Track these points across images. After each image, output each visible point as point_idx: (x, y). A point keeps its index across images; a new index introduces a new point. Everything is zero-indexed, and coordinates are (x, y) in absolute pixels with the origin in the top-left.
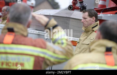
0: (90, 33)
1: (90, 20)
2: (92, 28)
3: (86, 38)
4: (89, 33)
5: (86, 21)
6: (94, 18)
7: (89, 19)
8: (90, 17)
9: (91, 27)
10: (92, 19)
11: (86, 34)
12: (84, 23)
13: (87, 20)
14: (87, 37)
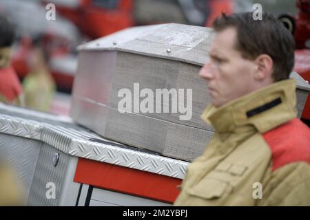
0: (240, 142)
1: (243, 72)
2: (250, 114)
3: (213, 168)
4: (234, 139)
5: (225, 77)
6: (267, 62)
7: (236, 63)
8: (245, 57)
9: (244, 111)
10: (252, 66)
11: (219, 143)
12: (213, 84)
13: (226, 68)
14: (221, 161)
